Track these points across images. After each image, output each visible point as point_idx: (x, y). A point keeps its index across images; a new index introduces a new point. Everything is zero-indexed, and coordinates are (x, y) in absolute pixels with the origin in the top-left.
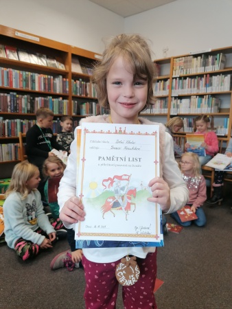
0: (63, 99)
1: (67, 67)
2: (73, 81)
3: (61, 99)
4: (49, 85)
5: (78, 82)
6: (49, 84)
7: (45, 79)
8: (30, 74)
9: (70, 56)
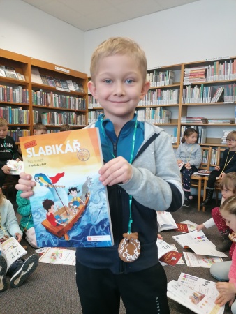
0: (23, 109)
1: (27, 78)
2: (33, 91)
4: (8, 95)
5: (38, 92)
7: (4, 89)
9: (29, 67)
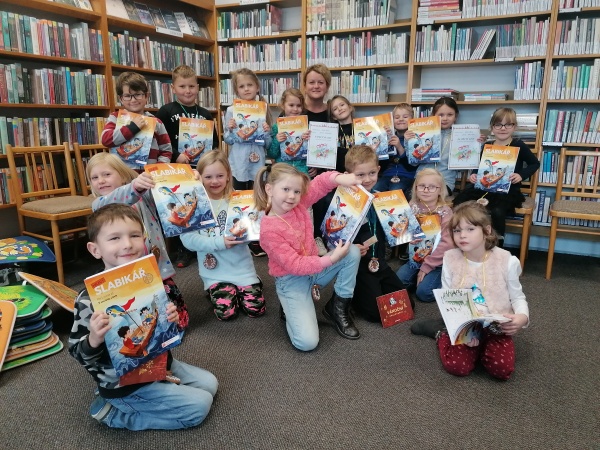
0: (93, 73)
2: (110, 34)
3: (89, 72)
4: (60, 41)
5: (121, 37)
6: (62, 41)
7: (51, 29)
8: (17, 17)
